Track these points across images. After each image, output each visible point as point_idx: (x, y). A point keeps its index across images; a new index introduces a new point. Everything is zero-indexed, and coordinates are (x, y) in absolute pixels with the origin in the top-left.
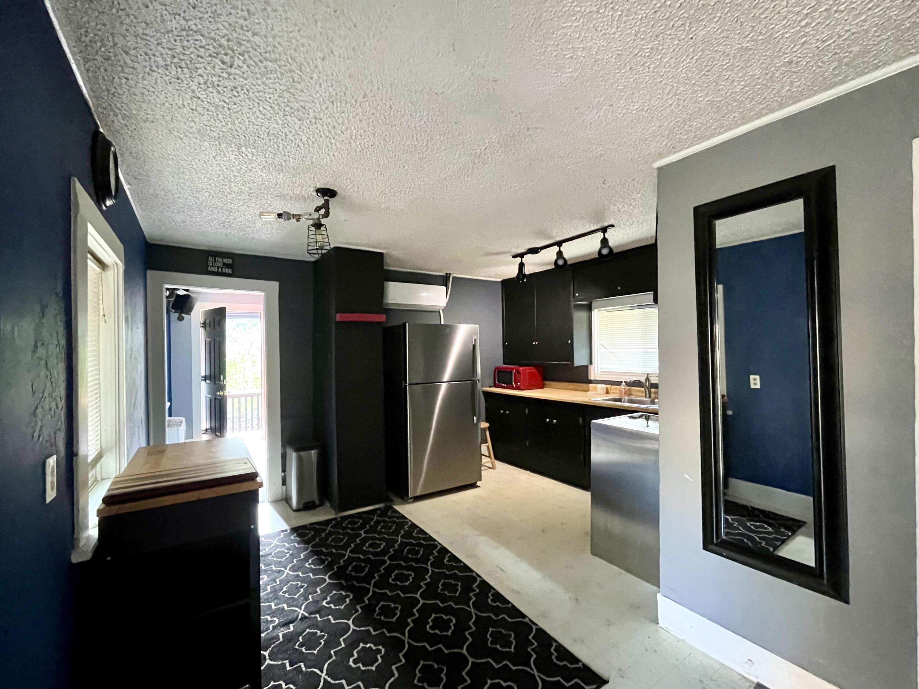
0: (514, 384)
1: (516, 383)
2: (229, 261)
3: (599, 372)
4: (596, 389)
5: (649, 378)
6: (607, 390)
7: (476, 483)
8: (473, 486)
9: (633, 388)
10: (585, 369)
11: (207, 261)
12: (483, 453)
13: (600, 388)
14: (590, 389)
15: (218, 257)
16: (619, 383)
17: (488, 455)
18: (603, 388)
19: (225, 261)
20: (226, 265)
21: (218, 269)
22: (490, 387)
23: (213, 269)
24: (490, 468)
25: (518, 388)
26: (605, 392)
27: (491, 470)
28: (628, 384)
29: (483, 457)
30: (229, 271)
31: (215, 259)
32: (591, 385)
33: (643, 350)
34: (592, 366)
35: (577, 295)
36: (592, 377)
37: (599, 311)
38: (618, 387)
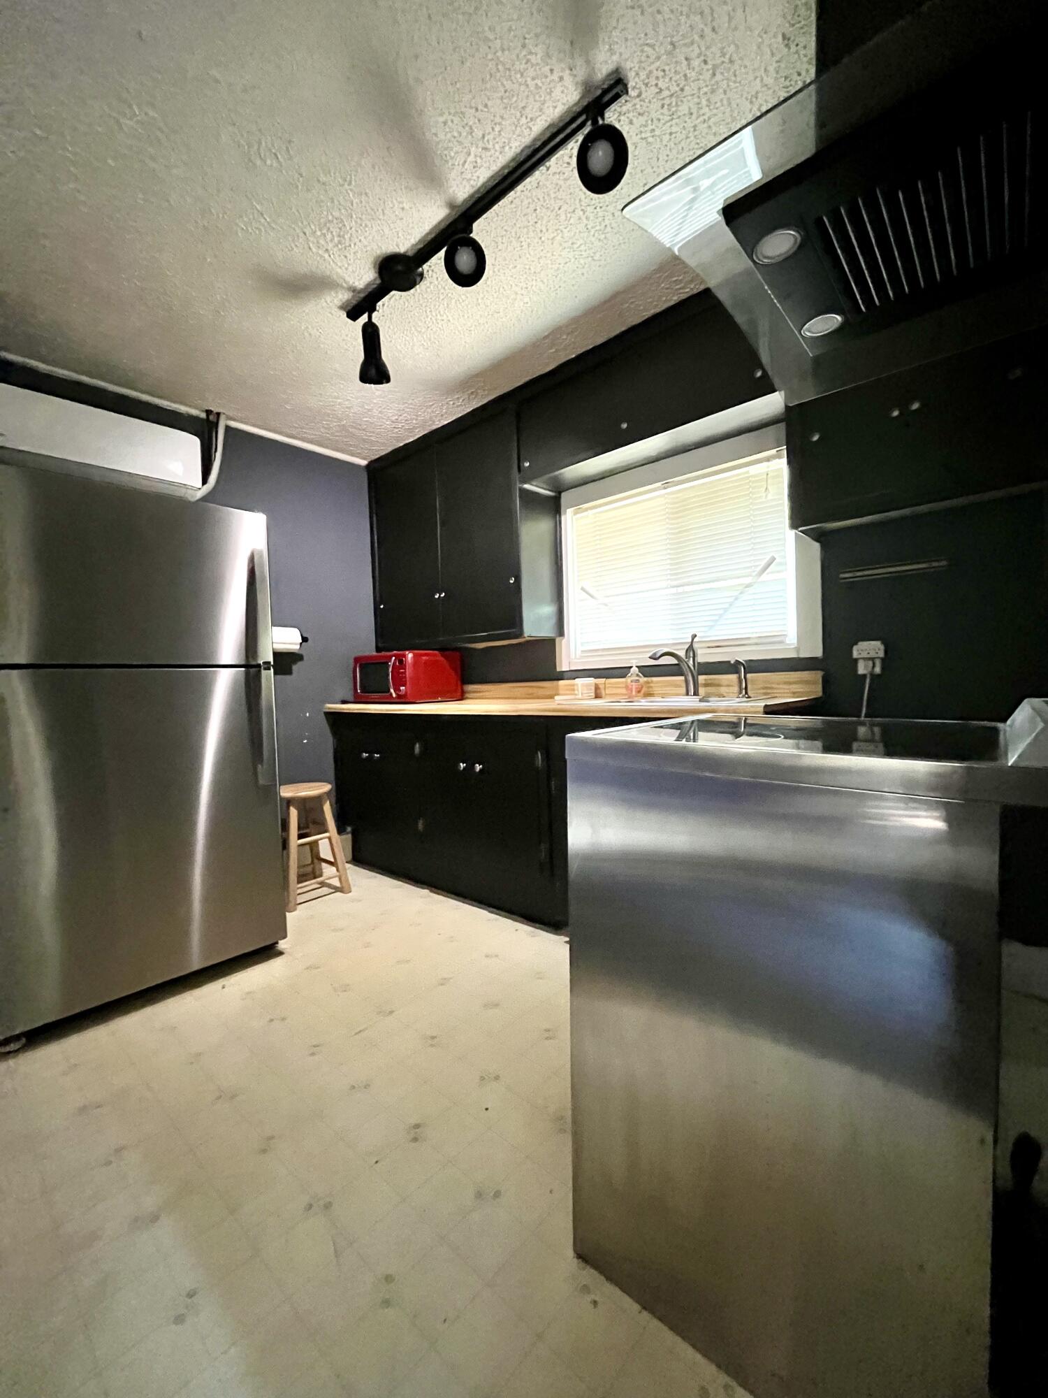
0: (392, 691)
1: (397, 690)
3: (579, 653)
4: (572, 689)
5: (695, 646)
6: (597, 688)
7: (277, 943)
8: (268, 952)
9: (655, 679)
10: (547, 647)
12: (322, 856)
13: (583, 685)
14: (561, 692)
16: (622, 672)
17: (332, 860)
18: (588, 685)
22: (344, 702)
24: (337, 889)
25: (402, 700)
26: (593, 694)
27: (338, 894)
28: (646, 671)
29: (324, 865)
32: (561, 683)
33: (674, 590)
34: (564, 641)
35: (527, 464)
36: (564, 665)
37: (575, 513)
38: (623, 680)
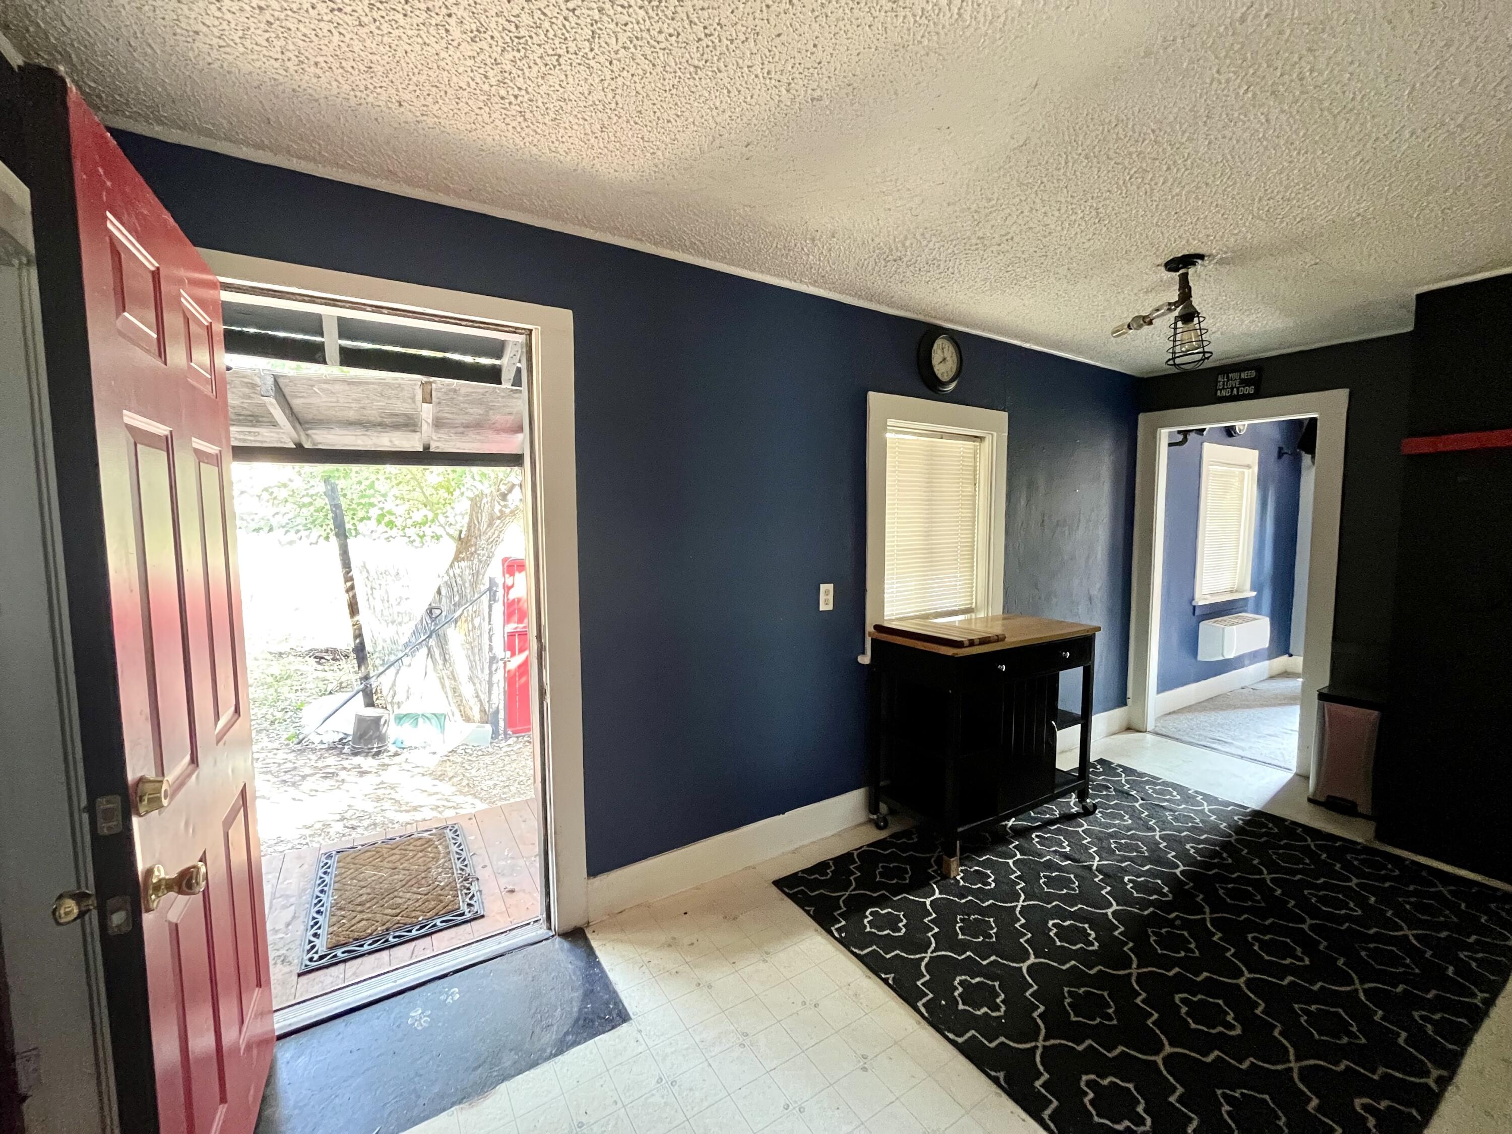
2: (1252, 374)
11: (1217, 382)
15: (1232, 372)
19: (1244, 375)
20: (1245, 382)
21: (1232, 391)
23: (1224, 393)
30: (1251, 390)
31: (1228, 377)
